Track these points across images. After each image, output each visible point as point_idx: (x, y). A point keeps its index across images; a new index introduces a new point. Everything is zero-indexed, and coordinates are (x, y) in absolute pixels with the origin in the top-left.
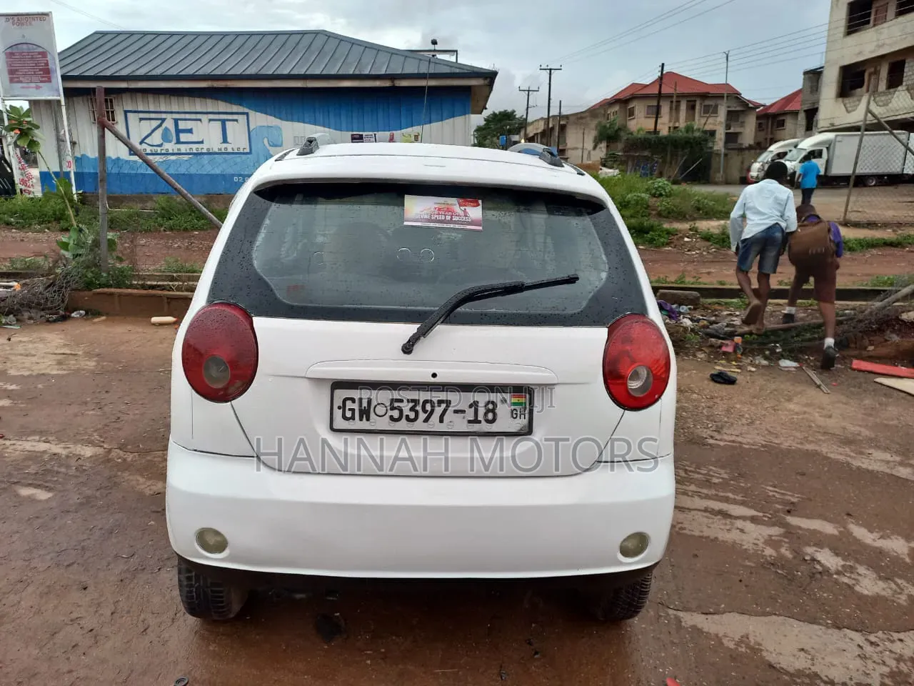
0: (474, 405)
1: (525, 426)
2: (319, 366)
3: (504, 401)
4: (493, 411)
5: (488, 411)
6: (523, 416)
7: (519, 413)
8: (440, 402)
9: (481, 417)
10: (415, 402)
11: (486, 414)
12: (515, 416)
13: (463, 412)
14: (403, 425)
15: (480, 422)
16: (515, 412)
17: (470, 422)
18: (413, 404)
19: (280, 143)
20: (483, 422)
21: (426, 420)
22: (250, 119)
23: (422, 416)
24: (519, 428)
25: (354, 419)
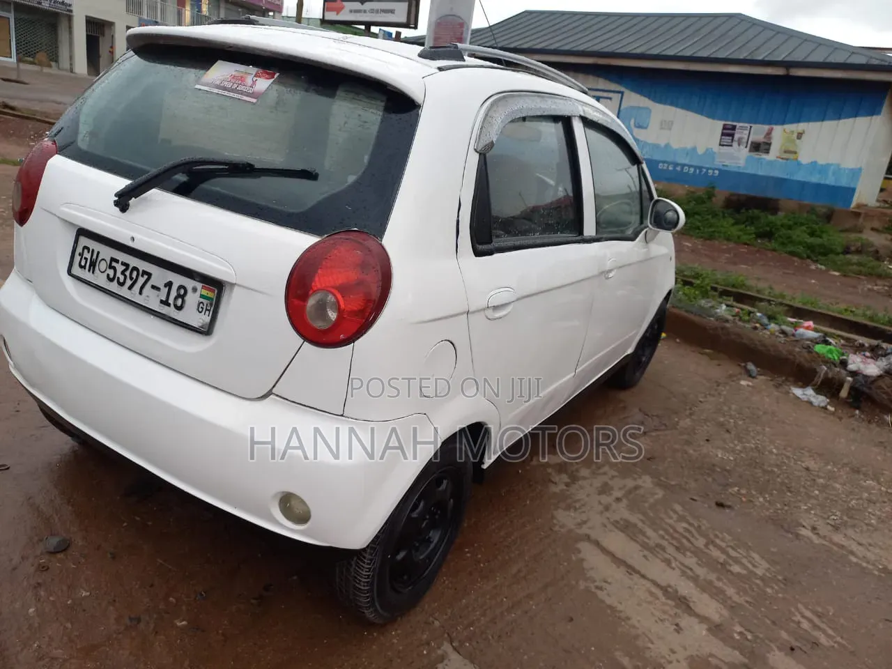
0: (169, 285)
1: (206, 324)
2: (67, 207)
3: (195, 290)
4: (183, 297)
5: (179, 296)
6: (207, 312)
7: (205, 307)
8: (145, 273)
9: (171, 301)
10: (127, 265)
11: (176, 299)
12: (200, 310)
13: (158, 289)
14: (113, 287)
15: (169, 305)
16: (201, 305)
17: (162, 302)
18: (124, 267)
19: (645, 126)
20: (172, 306)
21: (130, 288)
22: (624, 97)
23: (129, 282)
24: (200, 325)
25: (85, 269)
